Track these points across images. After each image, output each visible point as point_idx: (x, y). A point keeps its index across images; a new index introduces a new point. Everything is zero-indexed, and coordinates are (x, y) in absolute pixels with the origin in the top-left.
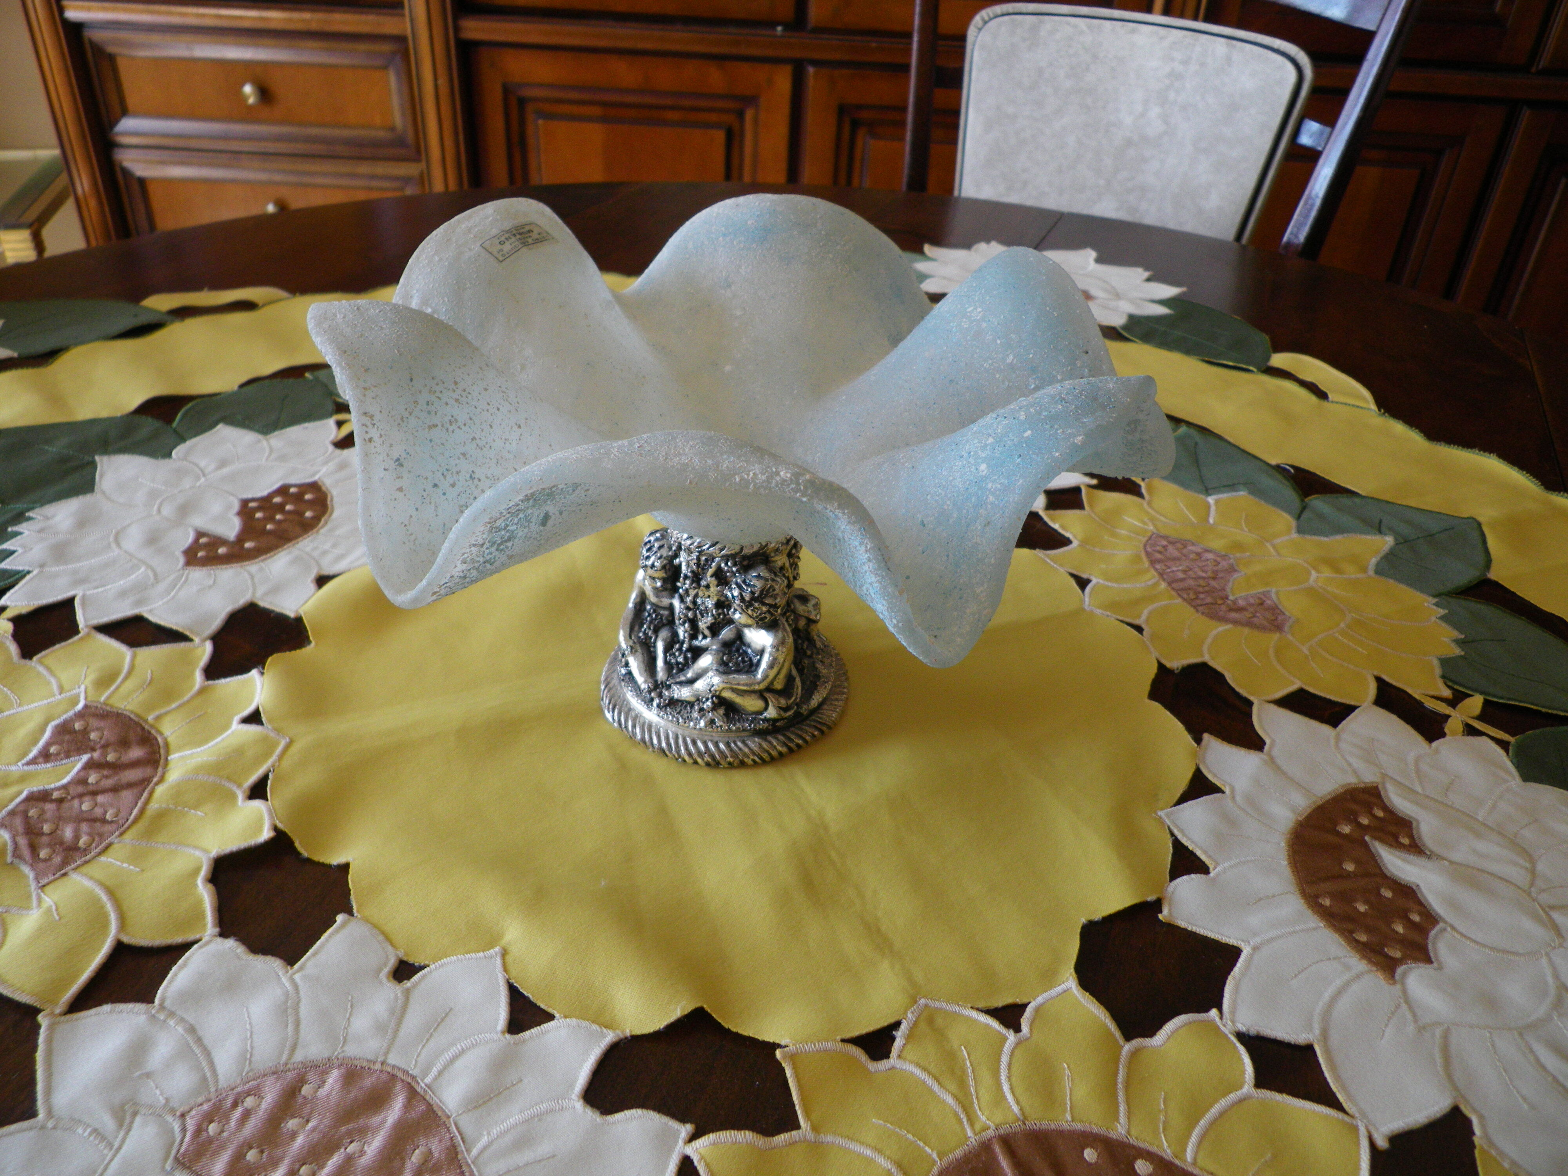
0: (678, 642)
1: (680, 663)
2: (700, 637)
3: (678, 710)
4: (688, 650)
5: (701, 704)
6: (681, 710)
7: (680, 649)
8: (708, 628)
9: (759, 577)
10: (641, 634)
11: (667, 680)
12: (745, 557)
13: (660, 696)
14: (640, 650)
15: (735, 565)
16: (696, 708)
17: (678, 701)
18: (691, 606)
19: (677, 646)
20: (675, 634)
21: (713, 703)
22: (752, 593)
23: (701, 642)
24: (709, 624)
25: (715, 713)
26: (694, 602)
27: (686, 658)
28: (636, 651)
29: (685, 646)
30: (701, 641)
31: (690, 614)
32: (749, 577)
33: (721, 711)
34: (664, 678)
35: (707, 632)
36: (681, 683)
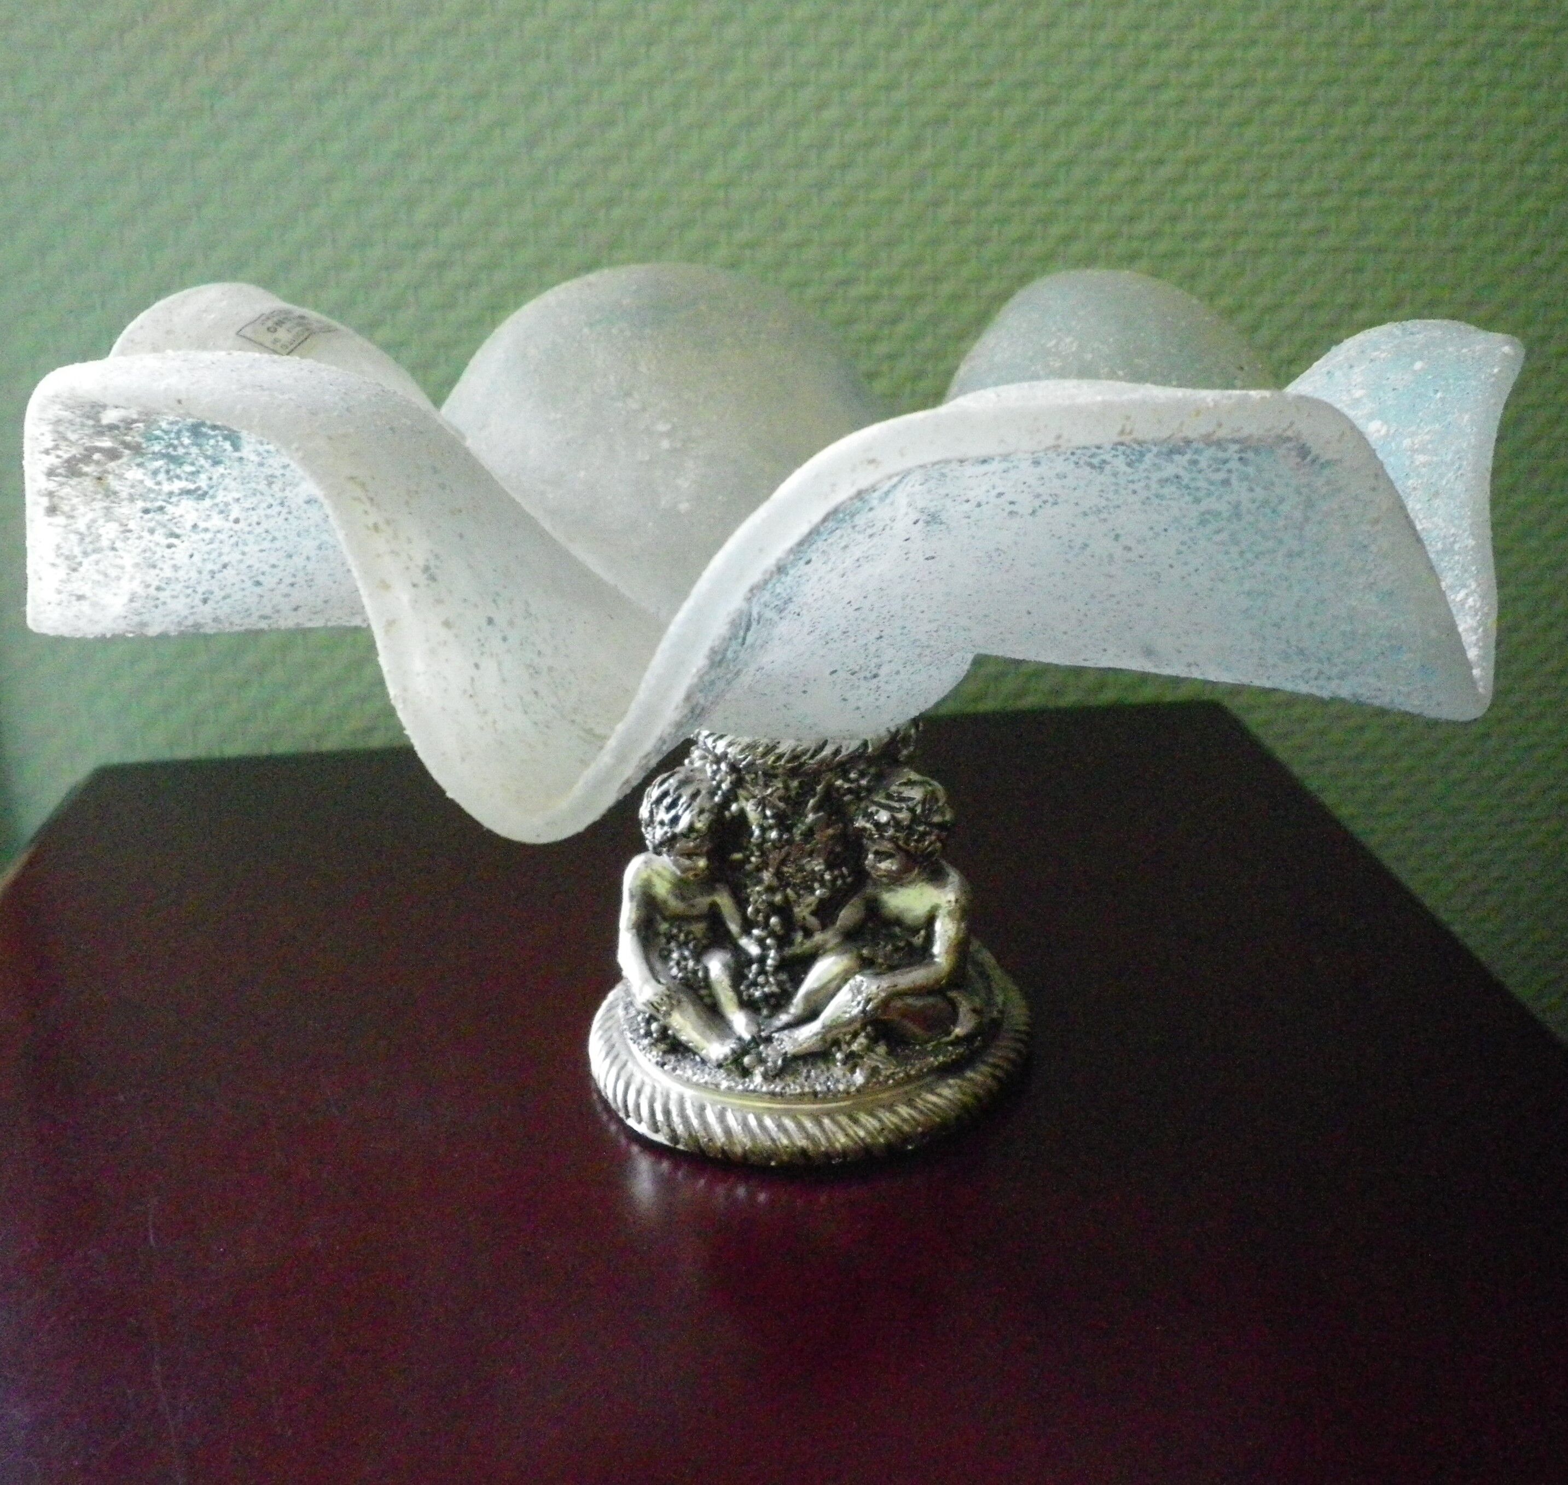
0: (750, 961)
1: (772, 995)
2: (799, 937)
3: (804, 1074)
4: (778, 968)
5: (844, 1047)
6: (809, 1072)
7: (762, 972)
8: (814, 913)
9: (910, 783)
10: (675, 971)
11: (760, 1031)
12: (871, 761)
13: (761, 1061)
14: (684, 999)
15: (862, 775)
16: (839, 1056)
17: (796, 1058)
18: (775, 883)
19: (754, 967)
20: (738, 951)
21: (867, 1037)
22: (912, 810)
23: (800, 944)
24: (813, 907)
25: (872, 1054)
26: (778, 874)
27: (779, 984)
28: (679, 1002)
29: (770, 962)
30: (802, 943)
31: (778, 898)
32: (894, 788)
33: (881, 1049)
34: (754, 1029)
35: (813, 921)
36: (790, 1026)
